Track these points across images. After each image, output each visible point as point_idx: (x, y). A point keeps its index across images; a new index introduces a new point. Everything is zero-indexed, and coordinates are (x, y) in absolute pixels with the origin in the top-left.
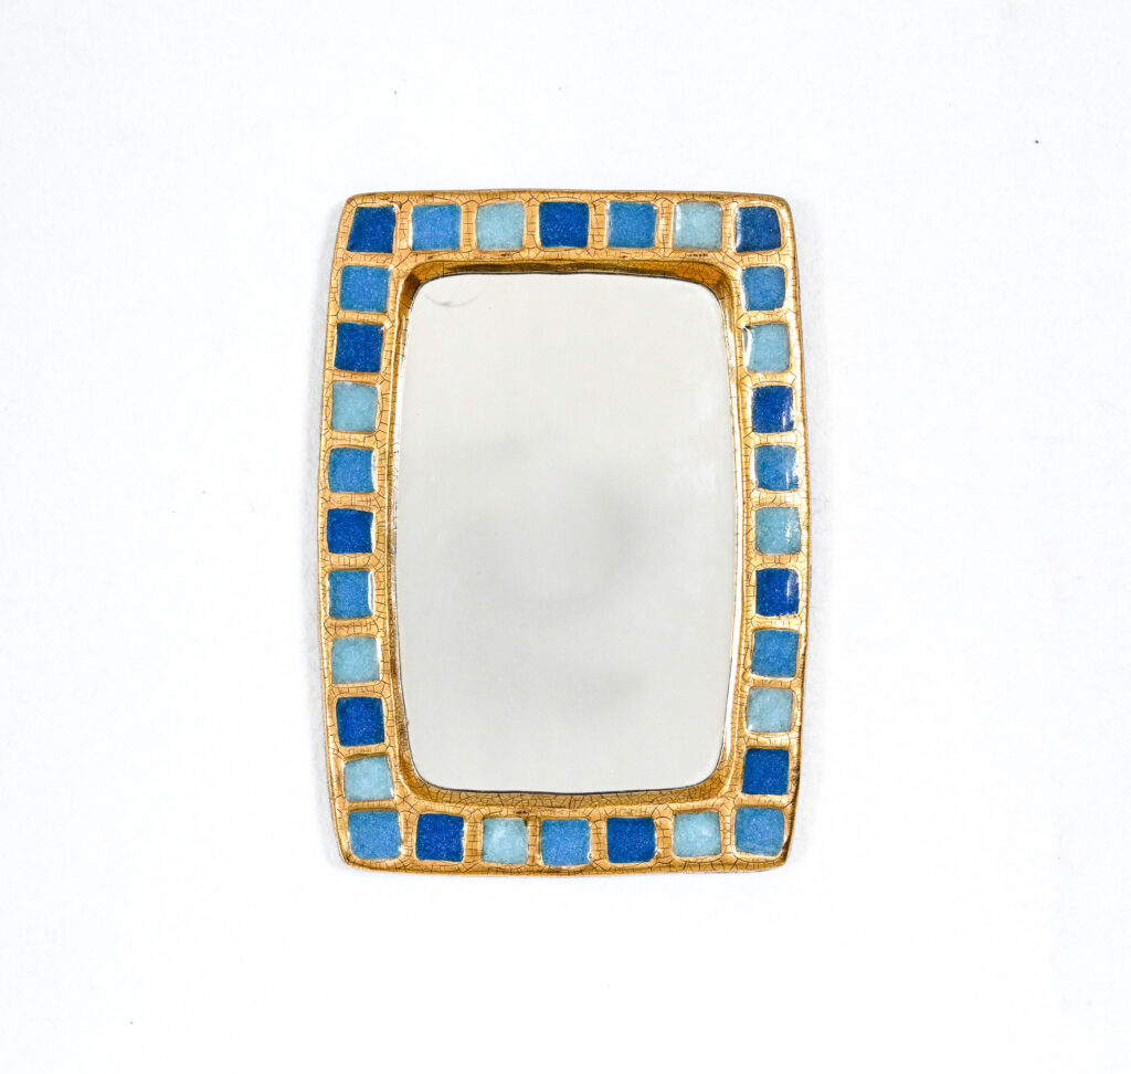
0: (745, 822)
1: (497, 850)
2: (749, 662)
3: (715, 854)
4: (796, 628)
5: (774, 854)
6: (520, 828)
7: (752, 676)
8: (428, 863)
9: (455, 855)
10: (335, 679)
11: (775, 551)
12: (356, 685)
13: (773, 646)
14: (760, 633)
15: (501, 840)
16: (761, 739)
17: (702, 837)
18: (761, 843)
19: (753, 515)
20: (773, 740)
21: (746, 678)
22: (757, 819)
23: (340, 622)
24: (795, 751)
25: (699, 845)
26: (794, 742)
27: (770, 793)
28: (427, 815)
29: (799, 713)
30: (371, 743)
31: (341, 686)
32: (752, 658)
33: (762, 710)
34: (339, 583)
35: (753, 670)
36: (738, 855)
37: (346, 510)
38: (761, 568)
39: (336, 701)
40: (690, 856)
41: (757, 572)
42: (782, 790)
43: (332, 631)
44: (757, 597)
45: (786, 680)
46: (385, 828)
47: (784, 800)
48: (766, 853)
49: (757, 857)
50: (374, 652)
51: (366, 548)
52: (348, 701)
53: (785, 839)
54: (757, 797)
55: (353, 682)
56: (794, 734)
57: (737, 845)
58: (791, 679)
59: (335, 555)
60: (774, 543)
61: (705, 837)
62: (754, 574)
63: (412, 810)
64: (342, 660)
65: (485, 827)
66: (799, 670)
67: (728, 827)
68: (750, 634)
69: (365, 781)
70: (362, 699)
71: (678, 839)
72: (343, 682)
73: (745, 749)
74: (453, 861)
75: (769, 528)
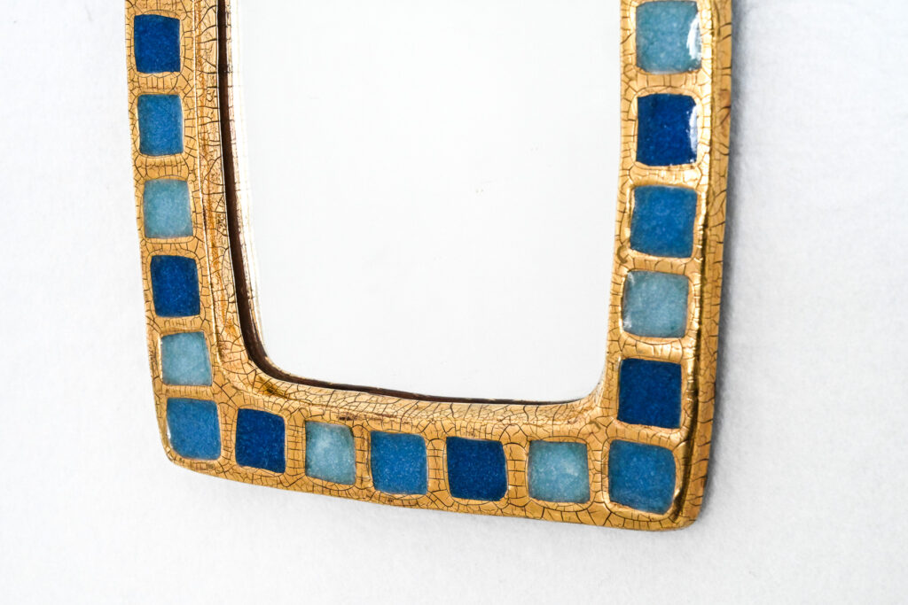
0: (622, 462)
1: (322, 463)
2: (627, 233)
3: (582, 502)
4: (692, 185)
5: (661, 511)
6: (347, 438)
7: (632, 254)
8: (249, 470)
9: (277, 464)
10: (148, 231)
11: (662, 68)
12: (170, 241)
13: (661, 211)
14: (642, 192)
15: (327, 451)
16: (642, 346)
17: (566, 476)
18: (646, 494)
19: (632, 14)
20: (659, 348)
21: (623, 255)
22: (639, 460)
23: (151, 160)
24: (689, 367)
25: (561, 486)
26: (690, 353)
27: (655, 425)
28: (247, 410)
29: (697, 311)
30: (186, 315)
31: (154, 240)
32: (632, 226)
33: (647, 303)
34: (149, 110)
35: (634, 245)
36: (610, 506)
37: (151, 16)
38: (646, 94)
39: (150, 259)
40: (550, 500)
41: (640, 100)
42: (673, 423)
43: (143, 171)
44: (640, 136)
45: (679, 262)
46: (205, 421)
47: (675, 436)
48: (651, 509)
49: (637, 512)
50: (186, 200)
51: (173, 65)
52: (162, 261)
53: (677, 492)
54: (638, 428)
55: (166, 236)
56: (691, 341)
57: (611, 492)
58: (684, 260)
59: (144, 75)
60: (662, 55)
61: (569, 476)
62: (635, 102)
63: (230, 403)
64: (155, 208)
65: (307, 433)
66: (697, 246)
67: (598, 465)
68: (628, 191)
69: (184, 360)
70: (177, 259)
71: (535, 474)
72: (156, 236)
73: (620, 359)
74: (276, 471)
75: (655, 32)
